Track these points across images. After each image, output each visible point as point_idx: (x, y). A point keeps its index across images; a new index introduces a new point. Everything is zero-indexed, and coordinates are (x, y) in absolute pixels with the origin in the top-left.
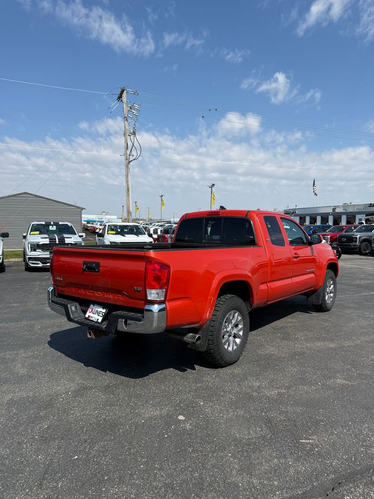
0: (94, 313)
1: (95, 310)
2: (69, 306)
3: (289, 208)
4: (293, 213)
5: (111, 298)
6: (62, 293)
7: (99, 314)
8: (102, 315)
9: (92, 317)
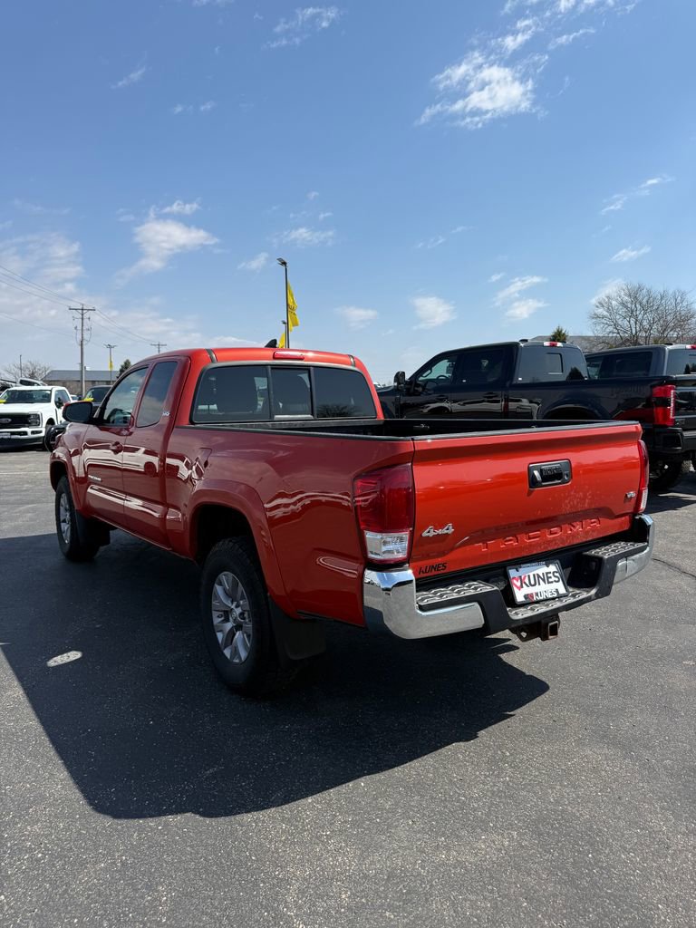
0: (533, 582)
1: (529, 576)
5: (580, 532)
6: (434, 573)
7: (546, 579)
8: (557, 579)
9: (537, 594)
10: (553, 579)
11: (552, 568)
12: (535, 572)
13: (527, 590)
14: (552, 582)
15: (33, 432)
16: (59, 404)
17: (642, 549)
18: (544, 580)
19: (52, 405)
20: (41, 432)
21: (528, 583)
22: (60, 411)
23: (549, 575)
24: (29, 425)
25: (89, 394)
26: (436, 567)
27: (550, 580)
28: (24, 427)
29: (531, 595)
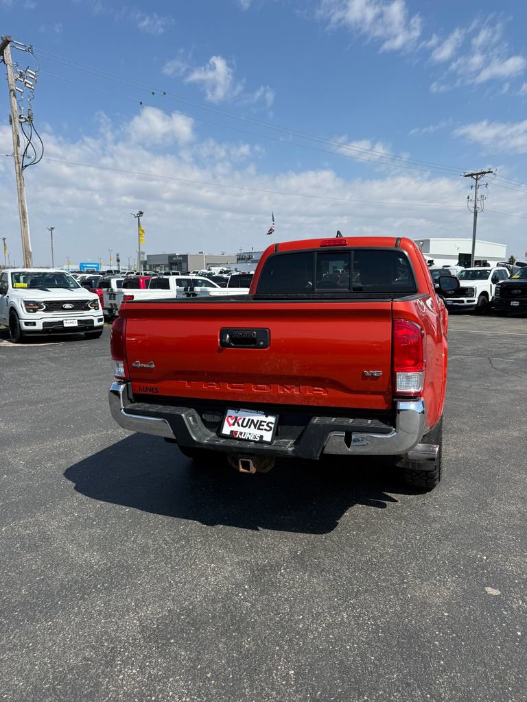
0: (244, 424)
1: (244, 419)
2: (183, 415)
3: (242, 252)
4: (249, 259)
5: (295, 394)
6: (149, 393)
7: (258, 425)
8: (268, 429)
9: (241, 433)
10: (265, 427)
11: (272, 419)
12: (251, 418)
13: (236, 428)
14: (262, 429)
15: (468, 301)
16: (494, 281)
17: (388, 432)
18: (255, 426)
19: (489, 281)
20: (474, 301)
21: (240, 423)
22: (494, 286)
23: (263, 423)
24: (466, 296)
25: (518, 273)
26: (152, 390)
27: (261, 427)
28: (462, 297)
29: (236, 433)
